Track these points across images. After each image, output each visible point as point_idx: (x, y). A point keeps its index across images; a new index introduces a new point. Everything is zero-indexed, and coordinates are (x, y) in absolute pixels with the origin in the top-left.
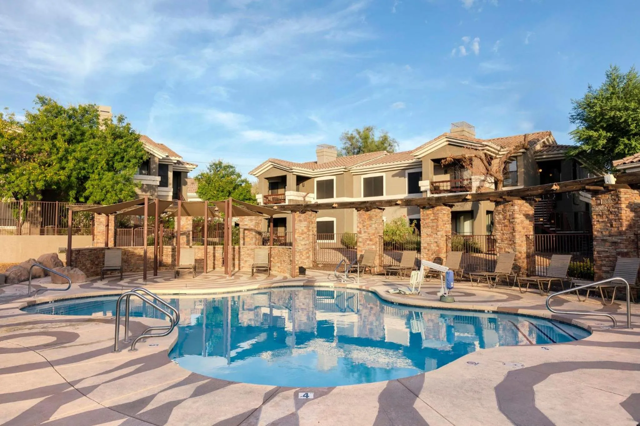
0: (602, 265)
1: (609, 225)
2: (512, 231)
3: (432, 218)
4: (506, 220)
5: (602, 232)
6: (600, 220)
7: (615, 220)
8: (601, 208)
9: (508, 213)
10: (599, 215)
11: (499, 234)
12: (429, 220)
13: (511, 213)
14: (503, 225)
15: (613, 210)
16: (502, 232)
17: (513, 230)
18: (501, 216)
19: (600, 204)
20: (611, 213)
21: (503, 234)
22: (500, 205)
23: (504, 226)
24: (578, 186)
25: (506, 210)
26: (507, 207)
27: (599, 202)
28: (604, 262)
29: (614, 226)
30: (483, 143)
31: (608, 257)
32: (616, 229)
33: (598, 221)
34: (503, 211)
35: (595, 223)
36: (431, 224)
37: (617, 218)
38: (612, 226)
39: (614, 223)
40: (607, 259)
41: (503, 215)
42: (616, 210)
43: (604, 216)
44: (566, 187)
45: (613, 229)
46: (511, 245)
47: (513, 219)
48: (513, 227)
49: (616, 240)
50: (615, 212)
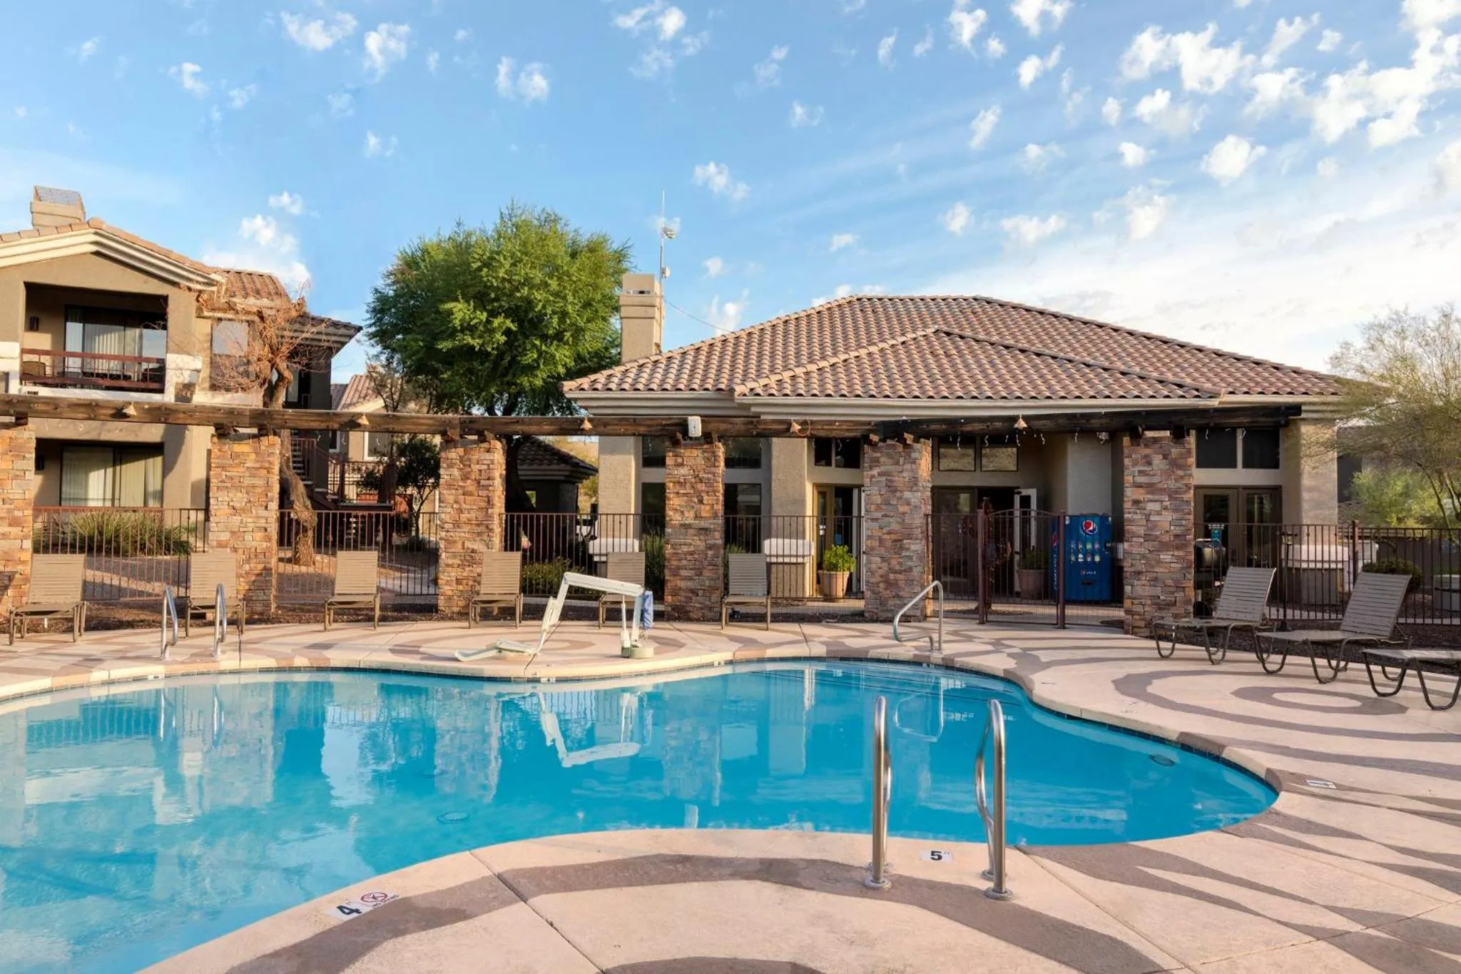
0: (679, 568)
1: (696, 500)
2: (484, 505)
3: (248, 465)
4: (469, 481)
5: (682, 512)
6: (682, 491)
7: (708, 493)
8: (683, 471)
9: (475, 467)
10: (679, 482)
11: (449, 510)
12: (241, 469)
13: (485, 467)
14: (460, 492)
15: (706, 476)
16: (455, 506)
17: (489, 502)
18: (456, 472)
19: (682, 465)
20: (701, 481)
21: (460, 511)
22: (455, 447)
23: (464, 494)
24: (630, 428)
25: (469, 460)
26: (473, 452)
27: (680, 460)
28: (684, 562)
29: (705, 502)
30: (213, 276)
31: (692, 553)
32: (708, 508)
33: (678, 493)
34: (461, 461)
35: (672, 496)
36: (248, 481)
37: (711, 489)
38: (701, 502)
39: (705, 498)
40: (689, 557)
41: (460, 469)
42: (710, 476)
43: (688, 486)
44: (605, 426)
45: (702, 507)
46: (479, 534)
47: (489, 479)
48: (488, 497)
49: (707, 526)
50: (708, 479)
